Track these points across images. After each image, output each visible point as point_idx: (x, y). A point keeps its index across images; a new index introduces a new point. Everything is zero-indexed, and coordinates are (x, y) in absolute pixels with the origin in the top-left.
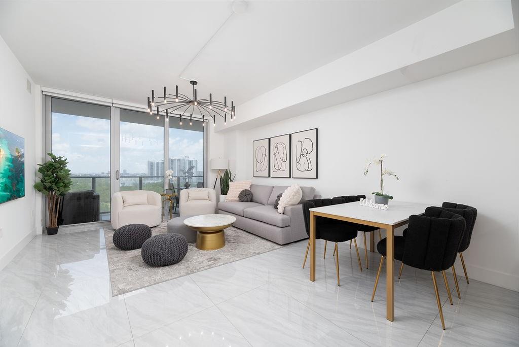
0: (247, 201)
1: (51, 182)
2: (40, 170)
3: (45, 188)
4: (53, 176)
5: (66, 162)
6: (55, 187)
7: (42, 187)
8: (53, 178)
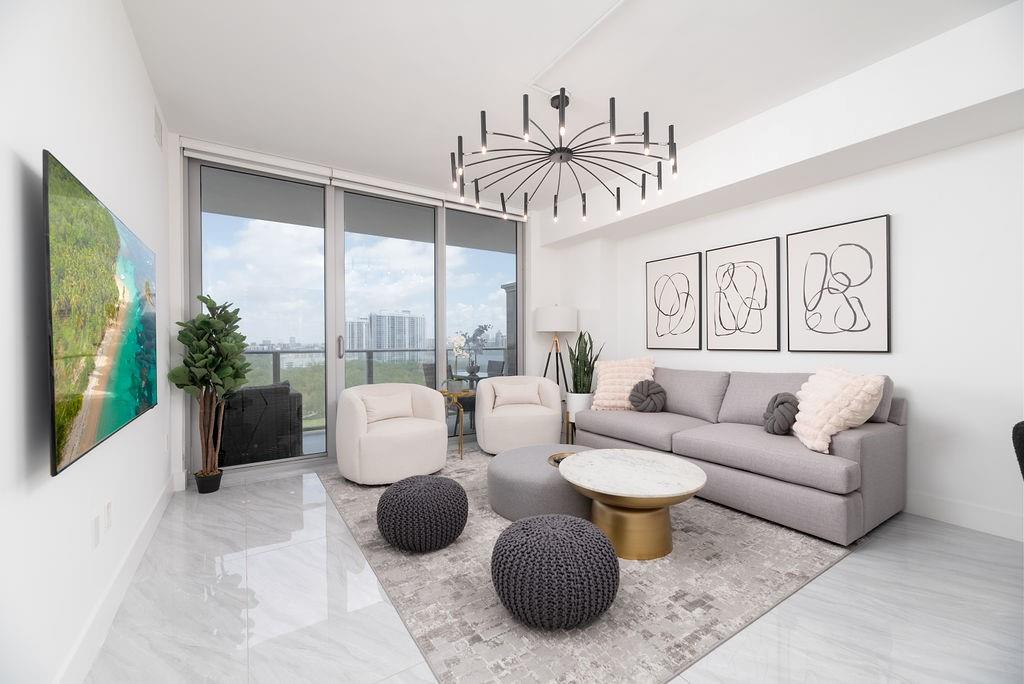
0: (654, 411)
1: (205, 366)
2: (182, 337)
3: (193, 380)
4: (210, 353)
5: (238, 316)
6: (215, 378)
7: (186, 379)
8: (211, 356)
